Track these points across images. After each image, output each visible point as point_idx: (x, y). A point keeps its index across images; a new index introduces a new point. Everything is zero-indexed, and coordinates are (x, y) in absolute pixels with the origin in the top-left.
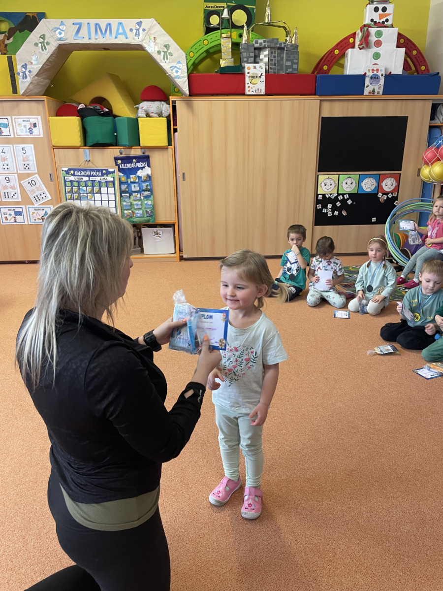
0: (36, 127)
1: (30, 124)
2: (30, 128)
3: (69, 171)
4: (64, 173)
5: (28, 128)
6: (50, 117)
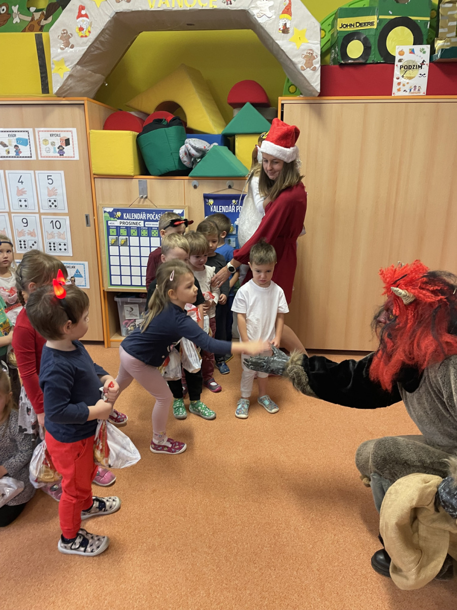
0: (69, 145)
1: (61, 140)
2: (60, 146)
3: (115, 213)
4: (108, 215)
5: (57, 146)
6: (92, 130)
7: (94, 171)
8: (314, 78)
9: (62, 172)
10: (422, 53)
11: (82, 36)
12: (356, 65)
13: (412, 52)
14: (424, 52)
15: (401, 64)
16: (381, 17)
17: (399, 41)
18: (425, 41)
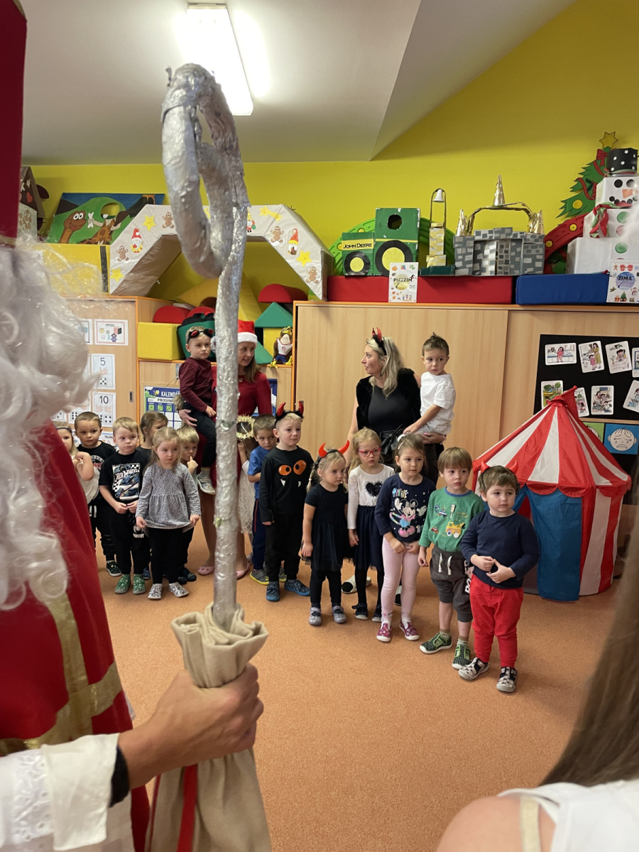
0: (121, 333)
1: (115, 329)
2: (113, 334)
3: (154, 391)
4: (148, 393)
5: (111, 334)
6: (141, 323)
7: (140, 355)
8: (317, 289)
9: (113, 355)
10: (413, 269)
11: (135, 252)
12: (357, 277)
13: (403, 268)
14: (413, 268)
15: (394, 277)
16: (377, 240)
17: (393, 259)
18: (414, 259)
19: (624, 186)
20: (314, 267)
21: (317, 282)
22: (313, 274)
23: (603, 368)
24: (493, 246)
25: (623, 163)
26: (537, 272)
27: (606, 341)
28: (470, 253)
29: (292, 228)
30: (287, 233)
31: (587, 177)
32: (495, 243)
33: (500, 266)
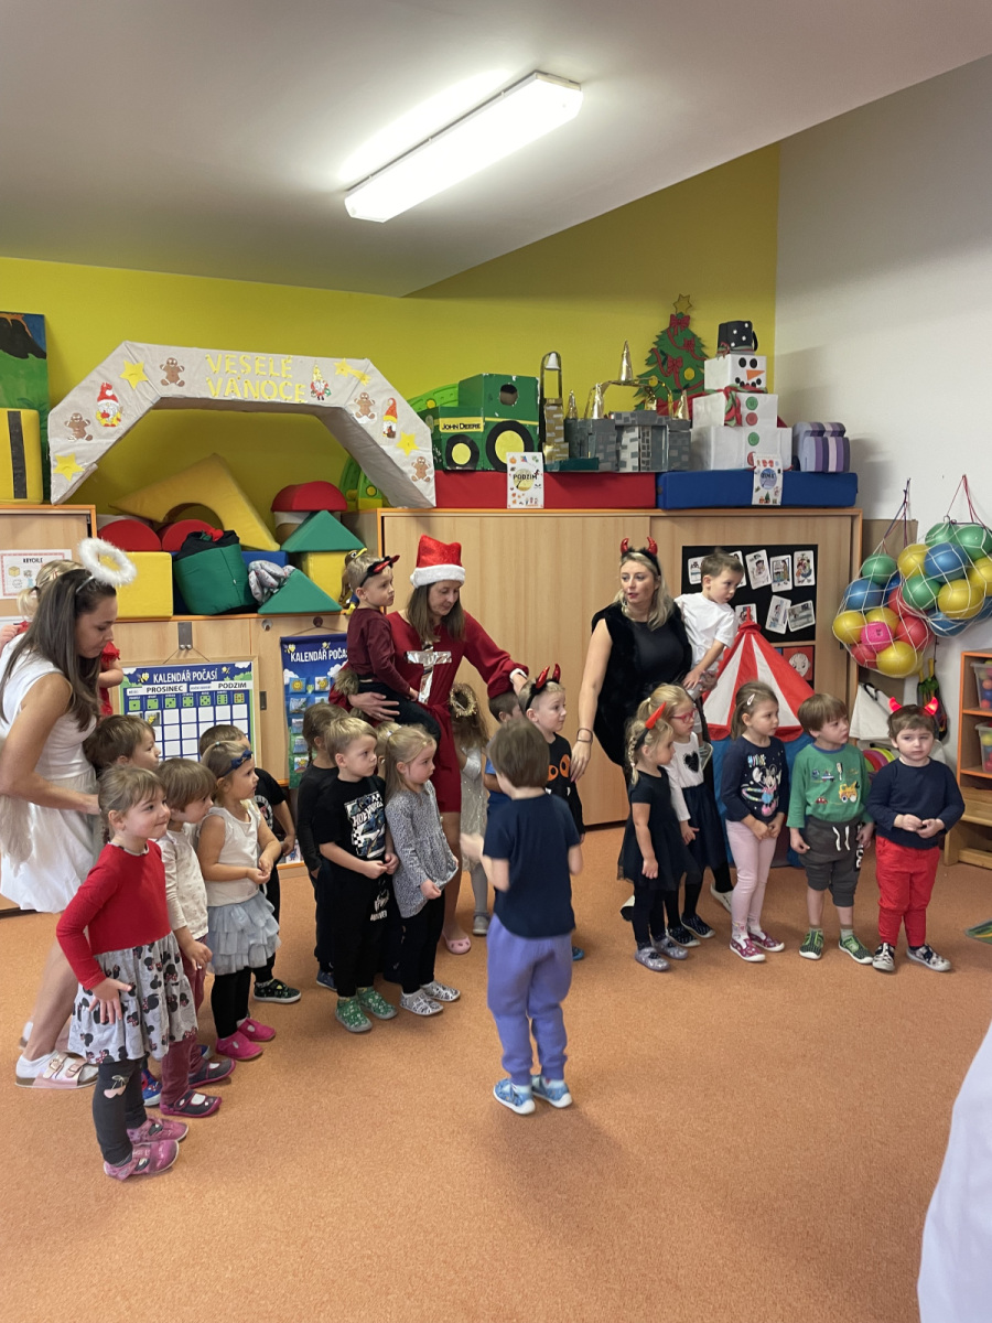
3: (139, 675)
8: (428, 491)
10: (534, 462)
11: (106, 425)
12: (464, 472)
14: (537, 461)
15: (513, 473)
16: (487, 419)
17: (509, 447)
18: (536, 448)
19: (748, 366)
20: (422, 458)
21: (428, 480)
22: (421, 468)
23: (744, 584)
24: (635, 434)
25: (744, 338)
26: (684, 468)
27: (747, 550)
28: (612, 443)
29: (386, 397)
30: (381, 404)
31: (661, 348)
32: (637, 429)
33: (645, 459)
